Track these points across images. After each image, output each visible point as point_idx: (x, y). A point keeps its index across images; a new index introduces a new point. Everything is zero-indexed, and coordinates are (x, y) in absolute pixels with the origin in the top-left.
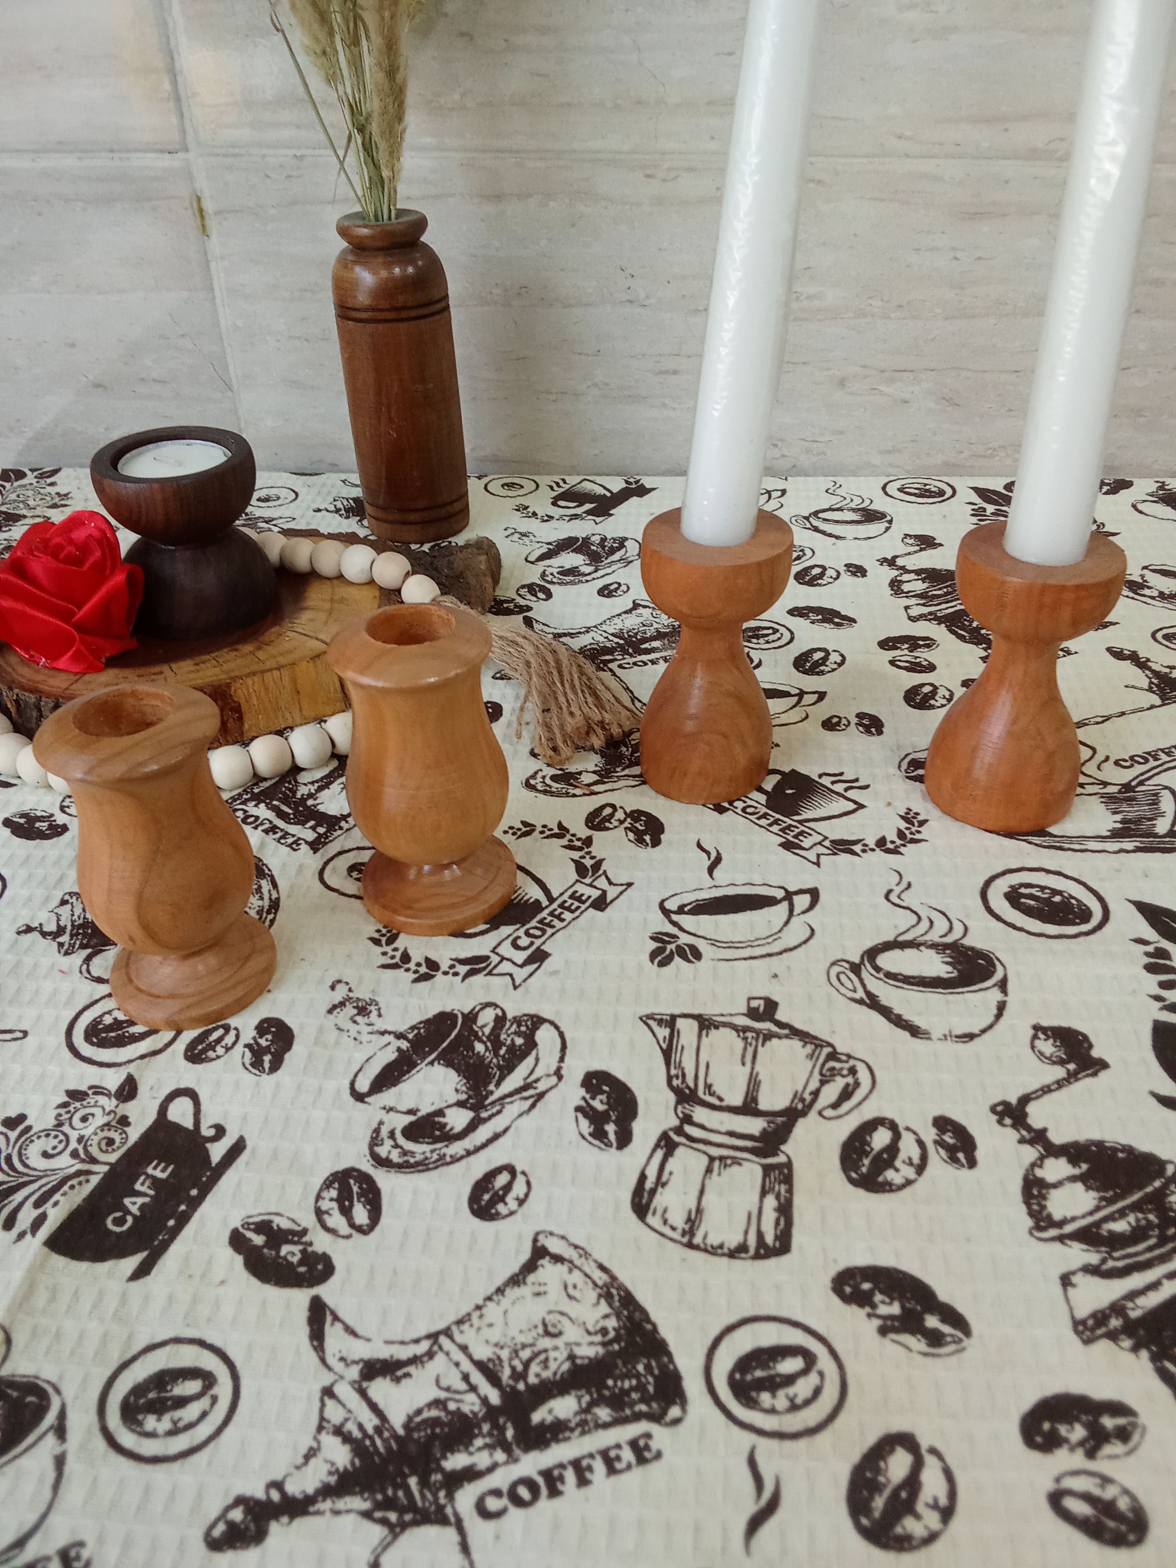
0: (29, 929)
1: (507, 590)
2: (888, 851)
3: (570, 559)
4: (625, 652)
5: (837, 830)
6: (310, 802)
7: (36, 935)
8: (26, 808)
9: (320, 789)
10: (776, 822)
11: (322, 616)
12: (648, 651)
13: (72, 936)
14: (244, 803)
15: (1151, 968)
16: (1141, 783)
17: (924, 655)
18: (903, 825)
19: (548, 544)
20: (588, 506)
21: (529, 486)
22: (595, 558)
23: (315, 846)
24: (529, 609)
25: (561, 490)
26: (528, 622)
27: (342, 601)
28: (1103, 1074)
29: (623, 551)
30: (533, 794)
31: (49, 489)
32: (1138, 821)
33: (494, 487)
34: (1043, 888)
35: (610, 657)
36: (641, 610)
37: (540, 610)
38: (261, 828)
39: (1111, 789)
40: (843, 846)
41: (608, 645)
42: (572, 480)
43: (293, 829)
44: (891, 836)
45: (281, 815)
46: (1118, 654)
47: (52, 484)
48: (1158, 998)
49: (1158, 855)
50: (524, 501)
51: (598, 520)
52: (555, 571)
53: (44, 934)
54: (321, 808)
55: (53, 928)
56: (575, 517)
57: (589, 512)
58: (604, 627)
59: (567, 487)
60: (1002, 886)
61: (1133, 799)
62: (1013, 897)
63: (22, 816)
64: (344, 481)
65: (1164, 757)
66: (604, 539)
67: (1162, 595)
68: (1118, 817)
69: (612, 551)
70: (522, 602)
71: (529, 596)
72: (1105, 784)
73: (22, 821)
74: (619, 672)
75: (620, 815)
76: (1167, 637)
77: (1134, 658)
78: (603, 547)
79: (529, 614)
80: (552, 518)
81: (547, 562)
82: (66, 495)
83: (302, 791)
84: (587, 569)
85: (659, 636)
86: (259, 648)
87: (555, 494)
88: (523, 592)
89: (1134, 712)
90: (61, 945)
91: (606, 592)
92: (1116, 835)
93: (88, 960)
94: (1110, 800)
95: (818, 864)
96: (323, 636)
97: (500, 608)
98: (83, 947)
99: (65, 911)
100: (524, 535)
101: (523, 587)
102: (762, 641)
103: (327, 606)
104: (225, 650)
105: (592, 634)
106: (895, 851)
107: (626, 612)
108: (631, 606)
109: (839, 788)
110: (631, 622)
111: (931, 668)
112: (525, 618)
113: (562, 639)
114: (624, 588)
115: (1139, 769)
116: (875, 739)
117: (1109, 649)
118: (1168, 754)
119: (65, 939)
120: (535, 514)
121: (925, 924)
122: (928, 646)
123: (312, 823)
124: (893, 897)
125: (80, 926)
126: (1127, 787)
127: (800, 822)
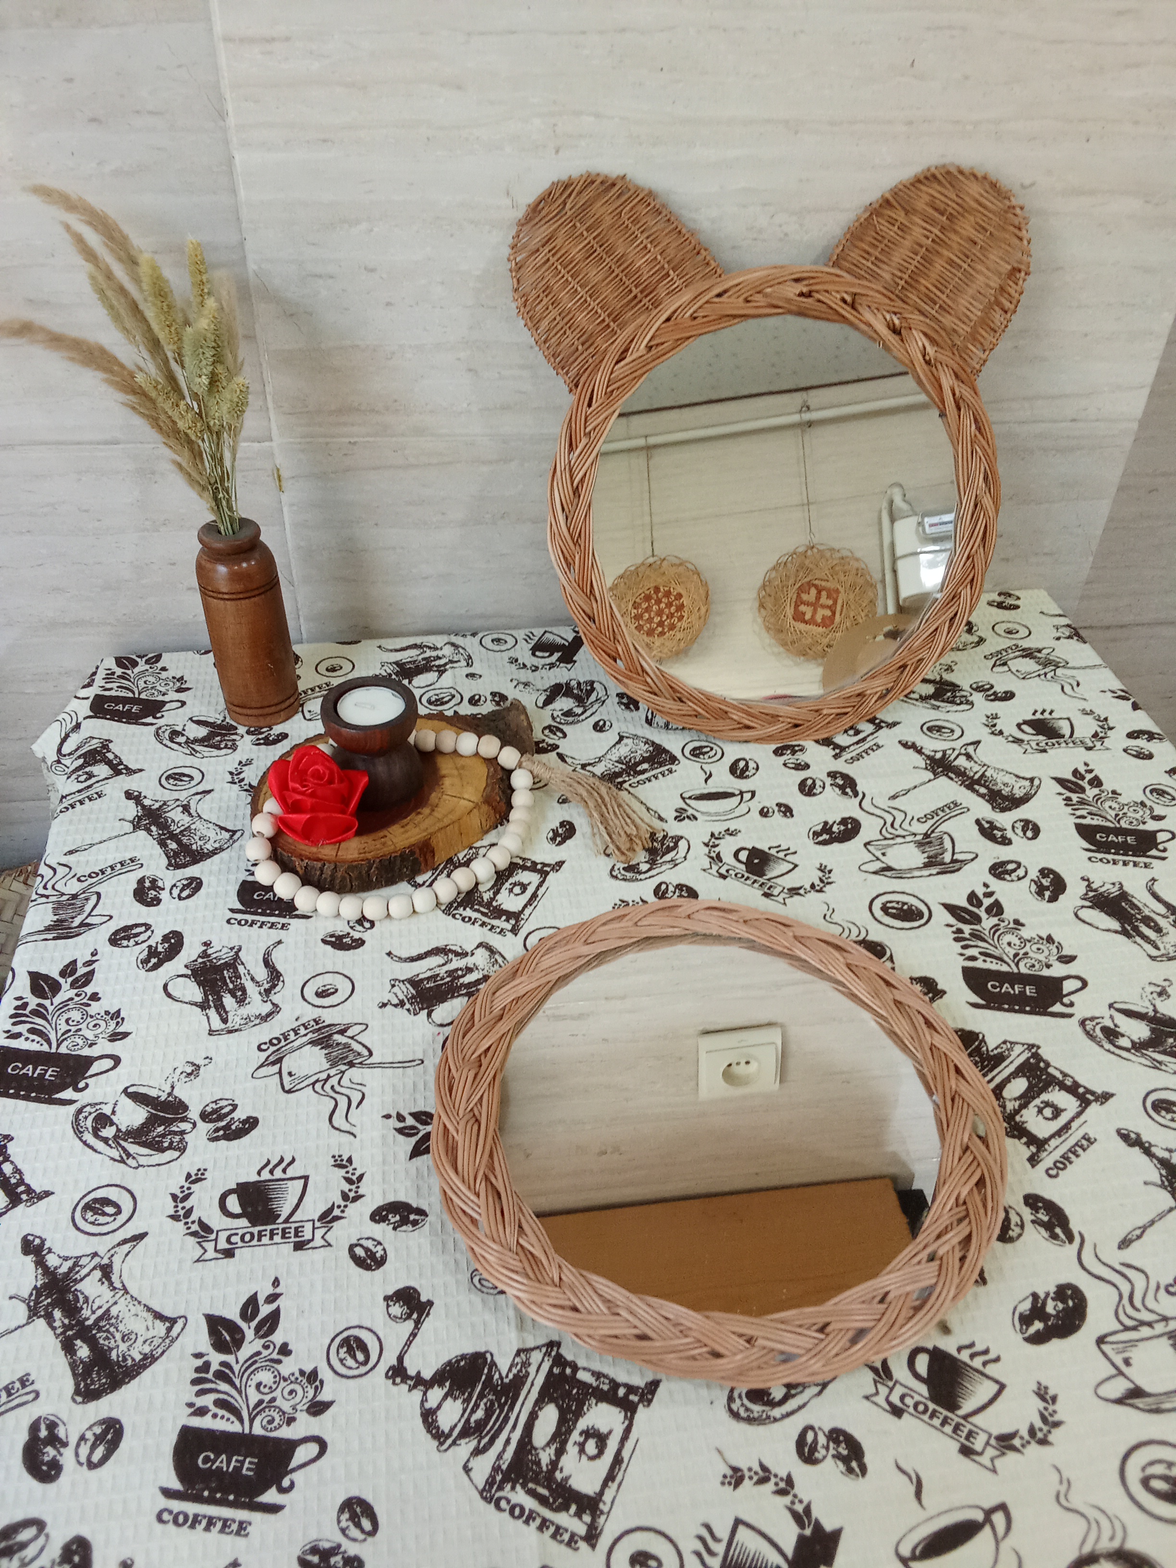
0: (384, 1005)
1: (538, 735)
2: (818, 891)
3: (564, 703)
4: (629, 774)
5: (789, 882)
6: (494, 904)
7: (389, 1007)
8: (330, 930)
9: (496, 893)
10: (755, 881)
11: (456, 781)
12: (644, 772)
13: (411, 1004)
14: (456, 908)
15: (956, 940)
16: (933, 832)
17: (802, 757)
18: (821, 874)
19: (545, 691)
20: (557, 655)
21: (511, 641)
22: (580, 700)
23: (515, 931)
24: (557, 747)
25: (533, 643)
26: (561, 757)
27: (463, 767)
28: (945, 996)
29: (595, 694)
30: (618, 882)
31: (164, 675)
32: (936, 856)
33: (487, 641)
34: (898, 902)
35: (620, 780)
36: (625, 741)
37: (565, 747)
38: (477, 925)
39: (919, 838)
40: (794, 891)
41: (617, 770)
42: (538, 632)
43: (495, 922)
44: (817, 882)
45: (483, 914)
46: (905, 745)
47: (164, 669)
48: (962, 955)
49: (948, 875)
50: (511, 653)
51: (569, 666)
52: (560, 713)
53: (396, 1006)
54: (504, 907)
55: (395, 1001)
56: (552, 666)
57: (560, 660)
58: (608, 756)
59: (536, 639)
60: (877, 904)
61: (930, 842)
62: (885, 909)
63: (332, 936)
64: (380, 647)
65: (941, 814)
66: (579, 684)
67: (923, 698)
68: (926, 855)
69: (589, 693)
70: (551, 742)
71: (552, 736)
72: (915, 835)
73: (333, 939)
74: (630, 789)
75: (671, 888)
76: (930, 729)
77: (913, 747)
78: (582, 690)
79: (559, 750)
80: (537, 668)
81: (550, 707)
82: (182, 678)
83: (486, 897)
84: (579, 710)
85: (644, 760)
86: (433, 810)
87: (530, 646)
88: (547, 732)
89: (922, 784)
90: (408, 1010)
91: (599, 727)
92: (926, 866)
93: (429, 1015)
94: (920, 844)
95: (785, 904)
96: (466, 796)
97: (540, 749)
98: (420, 1009)
99: (396, 989)
100: (526, 684)
101: (545, 728)
102: (706, 756)
103: (455, 772)
104: (414, 814)
105: (603, 763)
106: (821, 891)
107: (617, 743)
108: (618, 738)
109: (781, 855)
110: (623, 750)
111: (807, 766)
112: (558, 754)
113: (588, 768)
114: (608, 723)
115: (931, 822)
116: (790, 820)
117: (900, 742)
118: (943, 811)
119: (408, 1006)
120: (525, 666)
121: (847, 932)
122: (801, 750)
123: (504, 918)
124: (827, 917)
125: (412, 998)
126: (926, 835)
127: (769, 880)
